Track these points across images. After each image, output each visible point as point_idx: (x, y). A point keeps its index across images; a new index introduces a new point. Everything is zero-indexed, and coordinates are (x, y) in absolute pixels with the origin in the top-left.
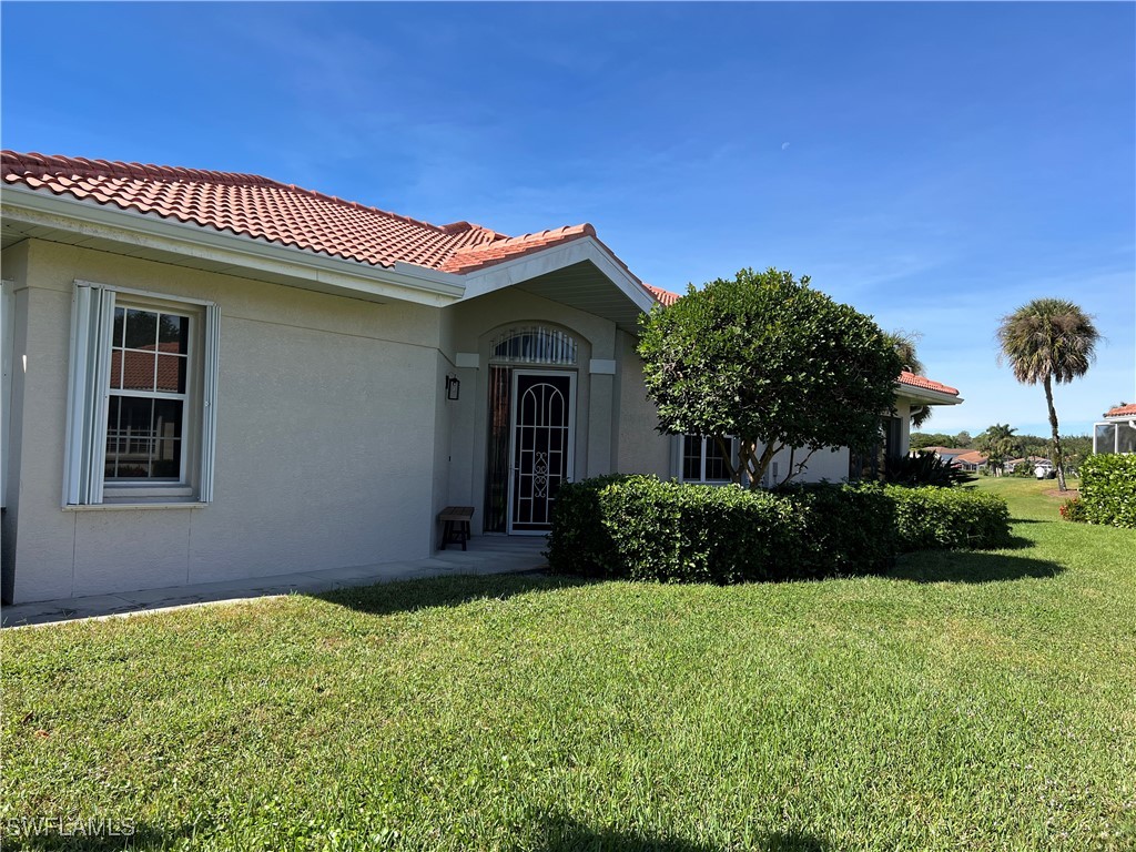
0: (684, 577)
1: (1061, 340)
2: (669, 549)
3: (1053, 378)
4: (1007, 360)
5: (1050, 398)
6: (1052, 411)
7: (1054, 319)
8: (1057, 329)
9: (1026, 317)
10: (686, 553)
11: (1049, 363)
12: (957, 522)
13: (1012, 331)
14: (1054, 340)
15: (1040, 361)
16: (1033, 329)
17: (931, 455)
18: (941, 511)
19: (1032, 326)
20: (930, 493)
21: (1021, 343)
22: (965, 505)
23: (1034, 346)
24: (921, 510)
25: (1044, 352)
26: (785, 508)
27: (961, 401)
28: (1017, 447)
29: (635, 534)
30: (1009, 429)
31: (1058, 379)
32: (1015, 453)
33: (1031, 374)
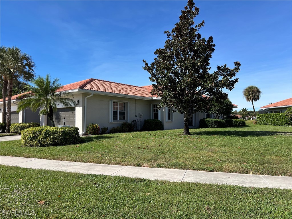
0: (214, 127)
1: (254, 93)
2: (213, 125)
3: (253, 100)
4: (245, 97)
5: (253, 104)
6: (253, 107)
7: (253, 89)
8: (253, 91)
9: (248, 89)
10: (215, 125)
11: (252, 98)
12: (239, 123)
13: (245, 92)
14: (253, 94)
15: (251, 98)
16: (249, 92)
17: (234, 115)
18: (237, 122)
19: (249, 91)
20: (238, 120)
21: (247, 94)
22: (240, 121)
23: (249, 95)
24: (235, 122)
25: (251, 96)
26: (223, 121)
27: (238, 107)
28: (248, 114)
29: (210, 124)
30: (246, 109)
31: (254, 101)
32: (248, 115)
33: (249, 100)
